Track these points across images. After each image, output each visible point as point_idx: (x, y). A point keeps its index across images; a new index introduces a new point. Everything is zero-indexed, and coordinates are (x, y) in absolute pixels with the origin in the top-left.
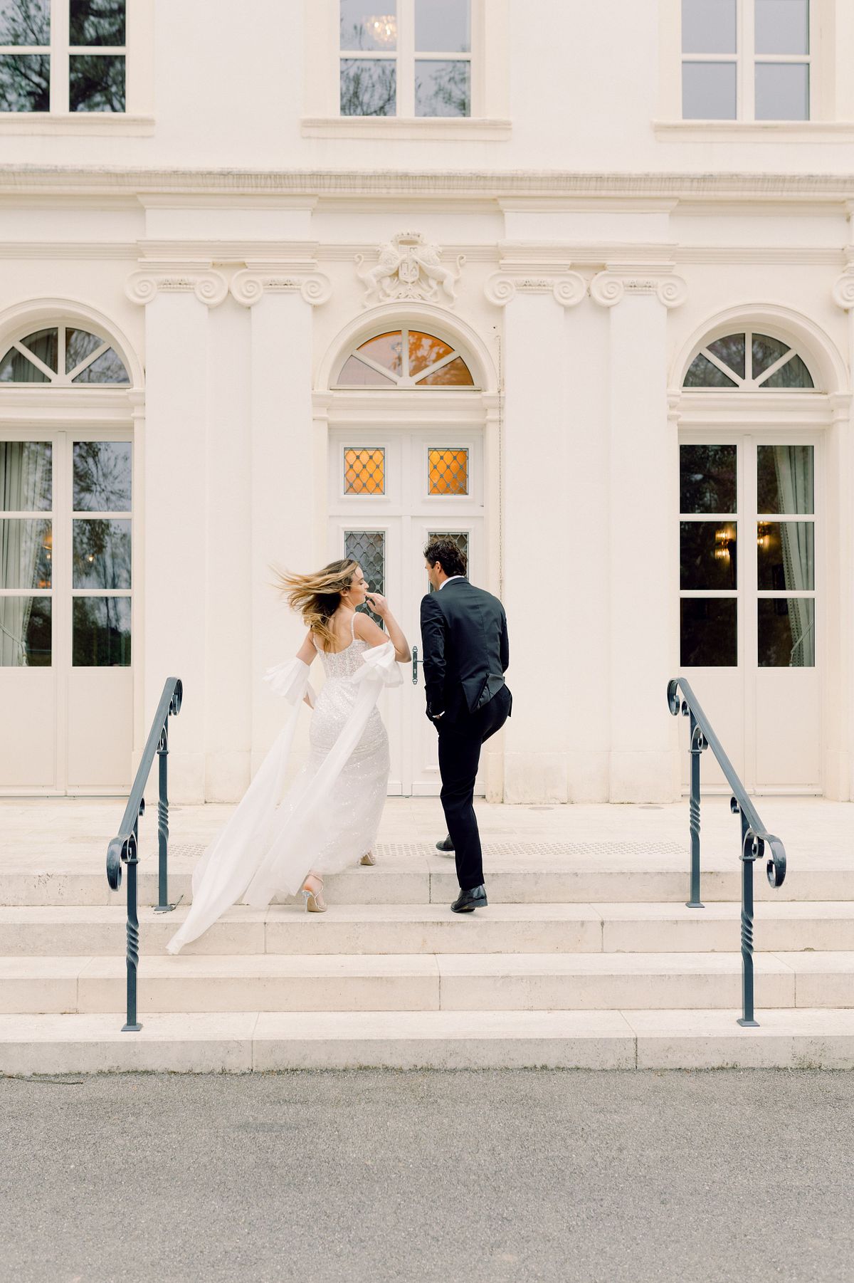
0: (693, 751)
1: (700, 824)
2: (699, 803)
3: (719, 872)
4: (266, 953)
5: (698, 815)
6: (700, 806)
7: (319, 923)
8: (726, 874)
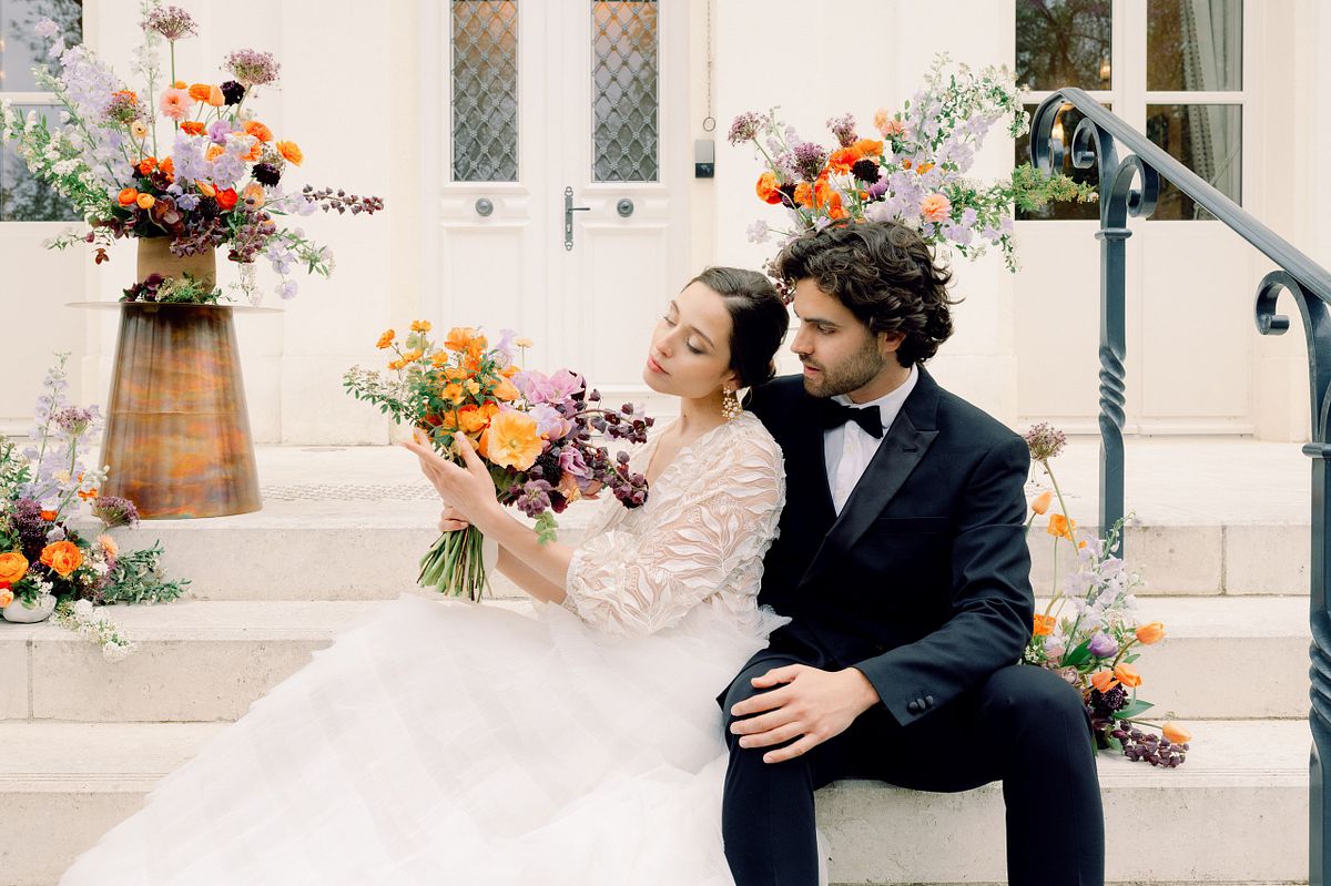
0: (1110, 230)
1: (1124, 408)
2: (1122, 358)
3: (1163, 528)
4: (31, 718)
5: (1121, 386)
6: (1124, 364)
7: (166, 643)
8: (1181, 531)
